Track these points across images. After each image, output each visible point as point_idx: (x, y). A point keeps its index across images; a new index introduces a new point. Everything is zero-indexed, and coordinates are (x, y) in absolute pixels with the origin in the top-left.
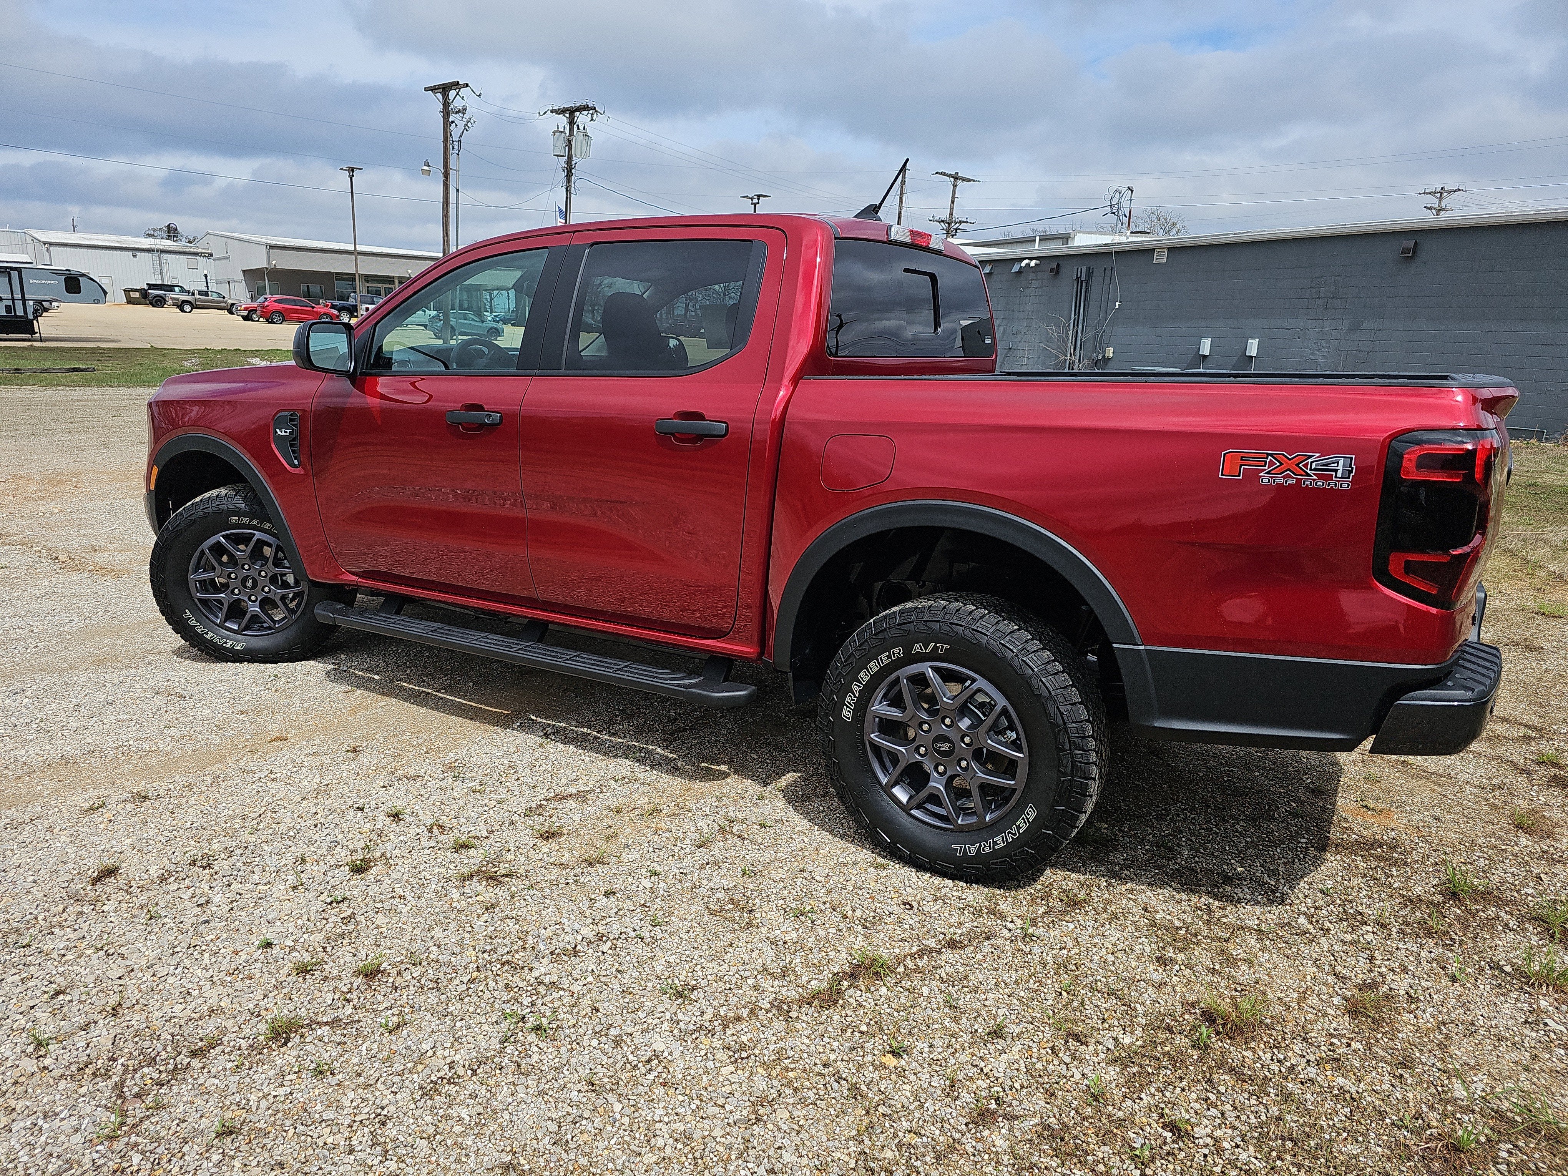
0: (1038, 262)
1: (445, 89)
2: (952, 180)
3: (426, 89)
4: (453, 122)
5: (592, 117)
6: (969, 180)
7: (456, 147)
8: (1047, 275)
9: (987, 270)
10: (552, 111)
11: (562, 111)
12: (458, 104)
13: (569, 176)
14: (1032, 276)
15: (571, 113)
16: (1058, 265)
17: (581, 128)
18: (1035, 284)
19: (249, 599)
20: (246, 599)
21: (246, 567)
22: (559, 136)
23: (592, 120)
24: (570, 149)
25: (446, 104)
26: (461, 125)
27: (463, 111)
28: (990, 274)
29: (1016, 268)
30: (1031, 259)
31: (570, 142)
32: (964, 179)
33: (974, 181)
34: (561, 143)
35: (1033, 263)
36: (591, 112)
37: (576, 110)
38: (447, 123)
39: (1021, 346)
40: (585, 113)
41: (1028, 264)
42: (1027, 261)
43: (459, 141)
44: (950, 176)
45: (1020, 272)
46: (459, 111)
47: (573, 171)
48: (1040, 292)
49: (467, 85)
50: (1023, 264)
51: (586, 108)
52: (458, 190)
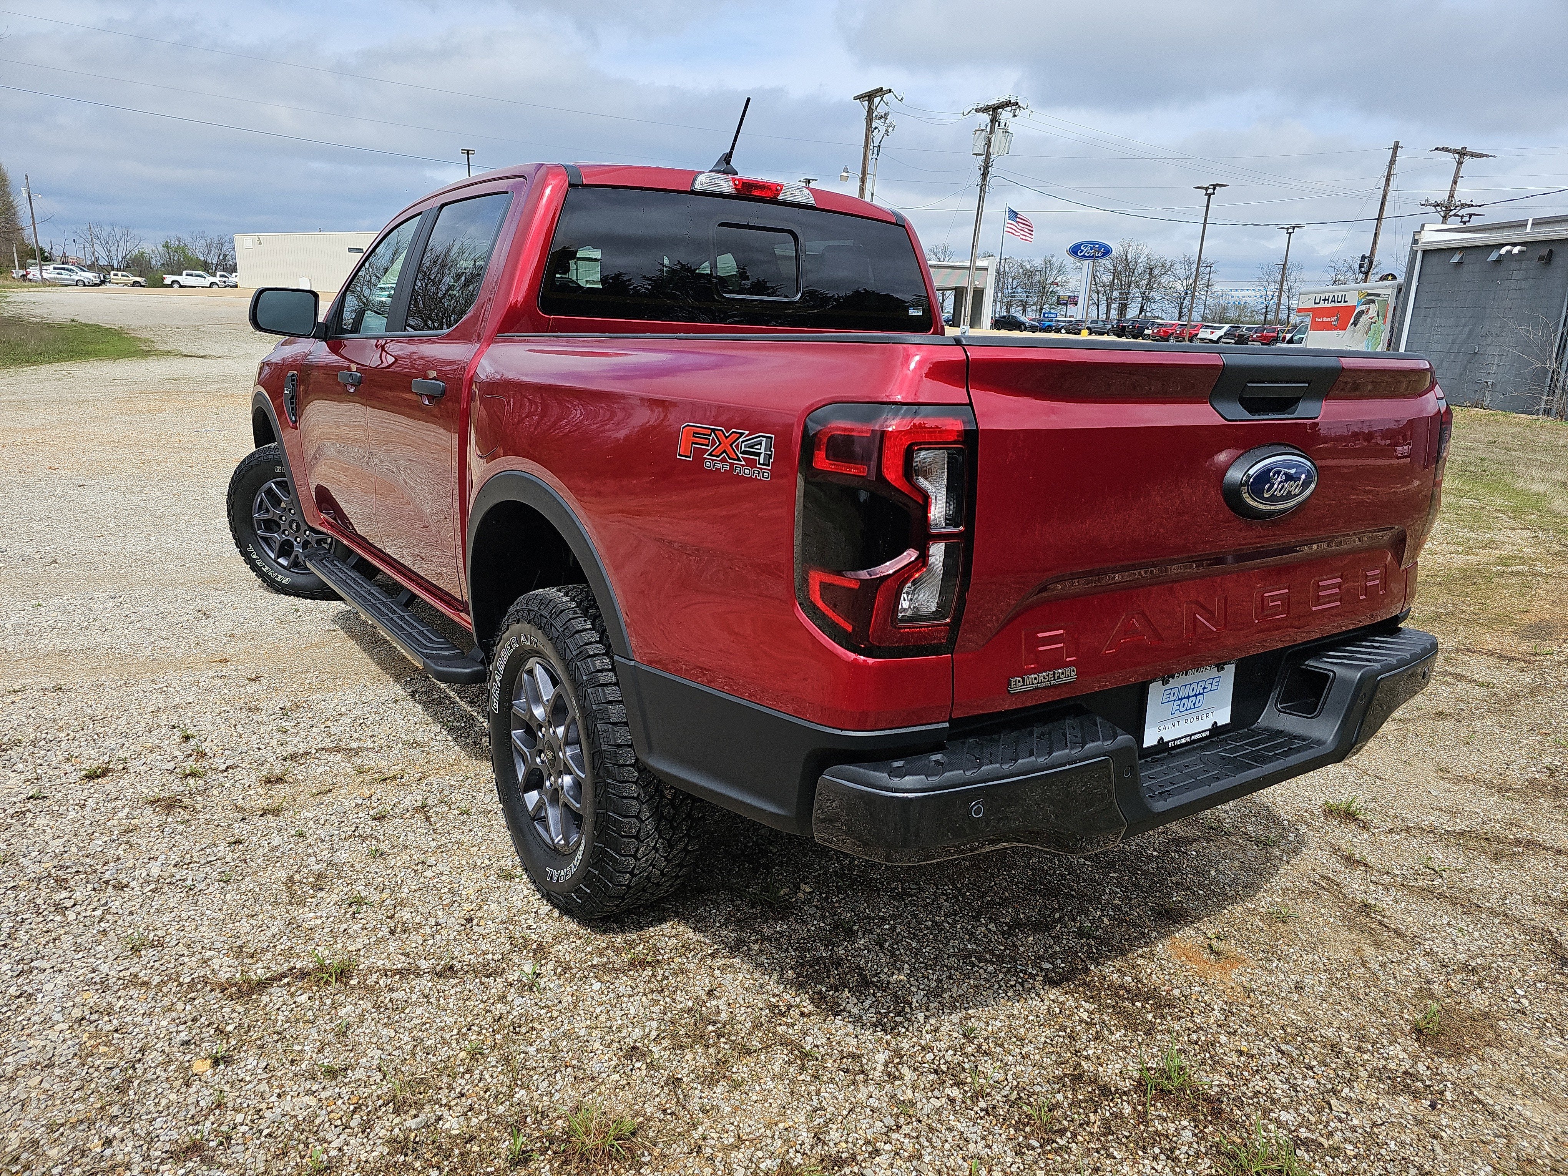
0: (1524, 248)
1: (870, 96)
2: (1457, 156)
3: (855, 98)
4: (876, 128)
5: (1014, 113)
6: (1481, 156)
7: (875, 152)
8: (1534, 264)
9: (1456, 259)
10: (977, 110)
11: (985, 110)
12: (881, 110)
13: (985, 175)
14: (1515, 265)
15: (994, 110)
16: (1551, 252)
17: (1002, 124)
18: (1517, 275)
19: (296, 541)
20: (293, 540)
21: (292, 511)
22: (980, 135)
23: (1015, 116)
24: (989, 147)
25: (870, 111)
26: (883, 129)
27: (885, 116)
28: (1459, 263)
29: (1493, 257)
30: (1514, 245)
31: (989, 139)
32: (1473, 155)
33: (1487, 156)
34: (982, 142)
35: (1516, 250)
36: (1014, 107)
37: (999, 107)
38: (869, 129)
39: (1490, 350)
40: (1009, 109)
41: (1509, 252)
42: (1508, 248)
43: (879, 147)
44: (1455, 151)
45: (1499, 261)
46: (881, 117)
47: (990, 169)
48: (1523, 284)
49: (890, 91)
50: (1503, 251)
51: (1008, 104)
52: (872, 194)
